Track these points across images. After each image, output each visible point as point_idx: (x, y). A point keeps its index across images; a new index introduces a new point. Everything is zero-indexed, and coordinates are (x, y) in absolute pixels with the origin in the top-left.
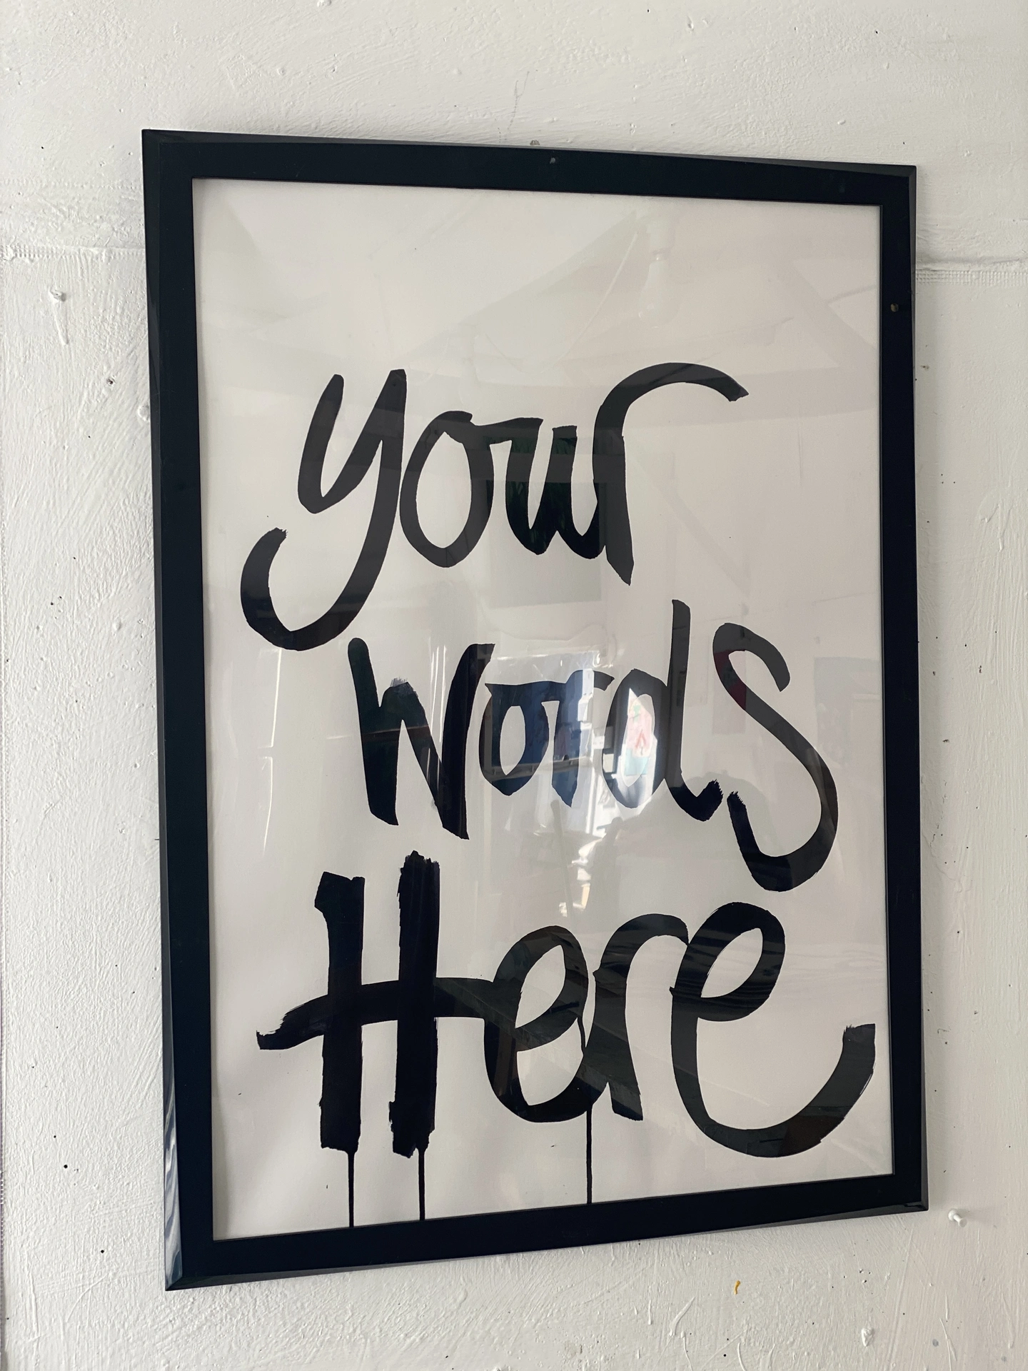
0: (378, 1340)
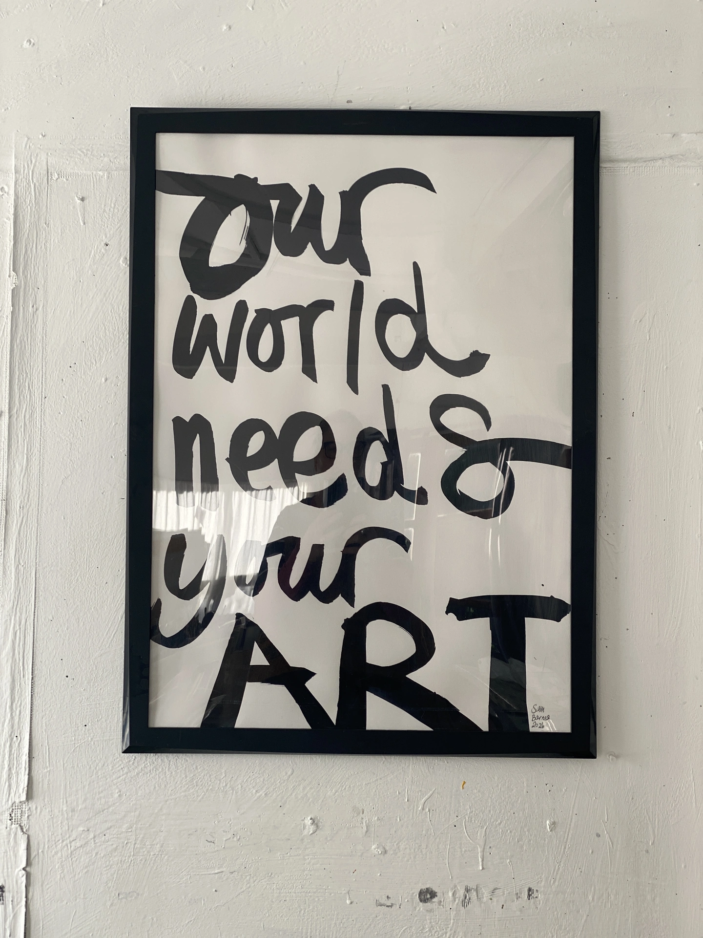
0: (240, 792)
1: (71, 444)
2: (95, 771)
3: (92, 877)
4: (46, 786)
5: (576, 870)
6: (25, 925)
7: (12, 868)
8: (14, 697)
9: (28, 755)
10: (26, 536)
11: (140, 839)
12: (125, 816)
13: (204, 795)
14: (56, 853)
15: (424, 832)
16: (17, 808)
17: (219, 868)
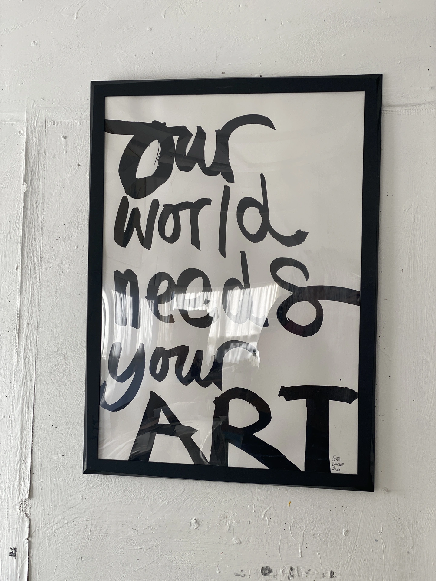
0: (153, 500)
1: (57, 286)
2: (68, 483)
3: (67, 546)
4: (40, 490)
5: (362, 561)
6: (28, 572)
7: (21, 538)
8: (23, 437)
9: (30, 472)
10: (30, 341)
11: (94, 525)
12: (85, 511)
13: (132, 501)
14: (46, 531)
15: (265, 532)
16: (23, 502)
17: (140, 546)
